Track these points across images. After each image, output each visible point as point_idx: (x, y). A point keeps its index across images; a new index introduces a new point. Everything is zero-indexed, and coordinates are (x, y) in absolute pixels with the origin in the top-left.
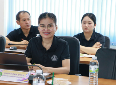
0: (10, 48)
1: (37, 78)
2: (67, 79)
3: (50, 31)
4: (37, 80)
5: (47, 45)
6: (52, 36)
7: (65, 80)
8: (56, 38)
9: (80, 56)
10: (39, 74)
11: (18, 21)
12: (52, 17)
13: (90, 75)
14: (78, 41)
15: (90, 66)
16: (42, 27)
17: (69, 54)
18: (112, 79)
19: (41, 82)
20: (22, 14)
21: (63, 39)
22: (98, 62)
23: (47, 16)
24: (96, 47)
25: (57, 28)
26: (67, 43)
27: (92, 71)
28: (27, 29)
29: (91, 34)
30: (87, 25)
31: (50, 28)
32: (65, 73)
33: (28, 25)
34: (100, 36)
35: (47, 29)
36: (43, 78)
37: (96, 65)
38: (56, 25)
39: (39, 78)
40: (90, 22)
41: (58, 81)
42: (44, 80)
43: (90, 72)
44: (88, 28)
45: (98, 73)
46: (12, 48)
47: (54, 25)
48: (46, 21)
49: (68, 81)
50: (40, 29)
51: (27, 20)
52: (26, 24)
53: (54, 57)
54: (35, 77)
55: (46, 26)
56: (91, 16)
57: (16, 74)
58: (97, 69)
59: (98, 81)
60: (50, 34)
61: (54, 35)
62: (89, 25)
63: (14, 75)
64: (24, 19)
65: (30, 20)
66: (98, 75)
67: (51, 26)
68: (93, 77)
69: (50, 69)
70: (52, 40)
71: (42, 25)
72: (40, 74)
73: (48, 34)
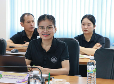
0: (12, 51)
1: (34, 78)
2: (66, 80)
3: (49, 33)
4: (34, 81)
5: (47, 46)
6: (52, 38)
7: (63, 81)
8: (55, 40)
9: (80, 57)
10: (35, 75)
11: (22, 23)
12: (51, 19)
13: (88, 75)
14: (77, 42)
15: (88, 66)
16: (41, 29)
17: (69, 56)
18: (110, 79)
19: (37, 82)
20: (26, 16)
21: (62, 41)
22: (95, 62)
23: (46, 18)
24: (96, 48)
25: (56, 30)
26: (66, 44)
27: (90, 71)
28: (31, 32)
29: (91, 35)
30: (86, 27)
31: (49, 29)
32: (64, 74)
33: (32, 27)
34: (99, 37)
35: (47, 31)
36: (40, 79)
37: (94, 65)
38: (55, 27)
39: (36, 79)
40: (89, 23)
41: (57, 81)
42: (40, 80)
43: (88, 73)
44: (87, 30)
45: (96, 73)
46: (14, 51)
47: (53, 26)
48: (45, 23)
49: (67, 81)
50: (40, 31)
51: (31, 22)
52: (30, 26)
53: (54, 59)
54: (32, 78)
55: (45, 27)
56: (90, 17)
57: (16, 76)
58: (95, 70)
59: (96, 81)
60: (49, 35)
61: (53, 37)
62: (89, 27)
63: (13, 77)
64: (28, 21)
65: (34, 22)
66: (95, 75)
67: (50, 28)
68: (91, 77)
69: (49, 70)
70: (51, 41)
71: (41, 27)
72: (37, 75)
73: (47, 36)
